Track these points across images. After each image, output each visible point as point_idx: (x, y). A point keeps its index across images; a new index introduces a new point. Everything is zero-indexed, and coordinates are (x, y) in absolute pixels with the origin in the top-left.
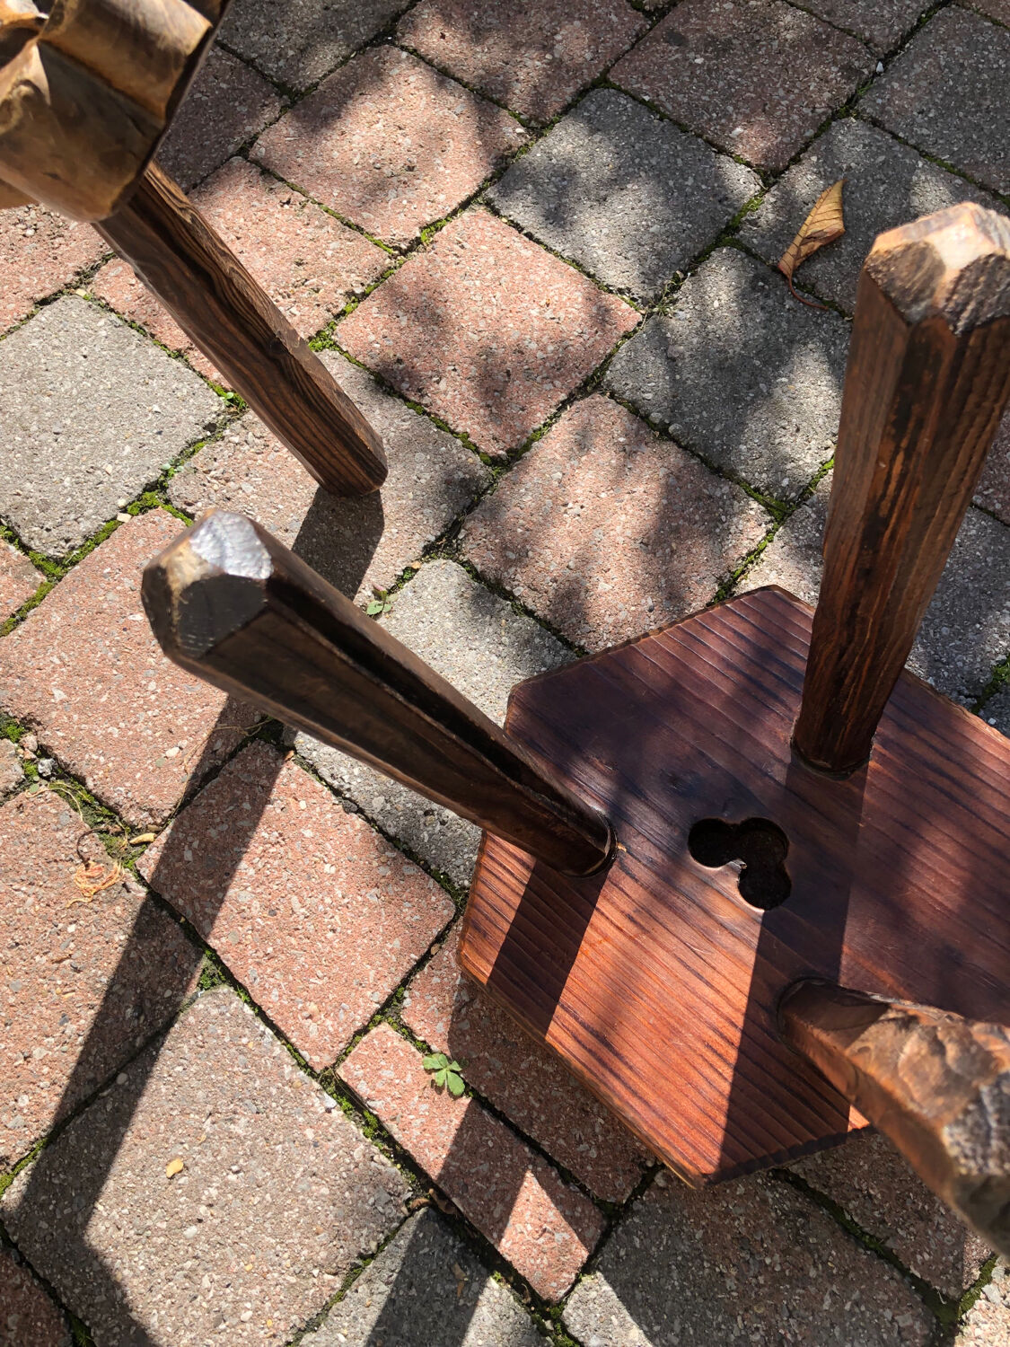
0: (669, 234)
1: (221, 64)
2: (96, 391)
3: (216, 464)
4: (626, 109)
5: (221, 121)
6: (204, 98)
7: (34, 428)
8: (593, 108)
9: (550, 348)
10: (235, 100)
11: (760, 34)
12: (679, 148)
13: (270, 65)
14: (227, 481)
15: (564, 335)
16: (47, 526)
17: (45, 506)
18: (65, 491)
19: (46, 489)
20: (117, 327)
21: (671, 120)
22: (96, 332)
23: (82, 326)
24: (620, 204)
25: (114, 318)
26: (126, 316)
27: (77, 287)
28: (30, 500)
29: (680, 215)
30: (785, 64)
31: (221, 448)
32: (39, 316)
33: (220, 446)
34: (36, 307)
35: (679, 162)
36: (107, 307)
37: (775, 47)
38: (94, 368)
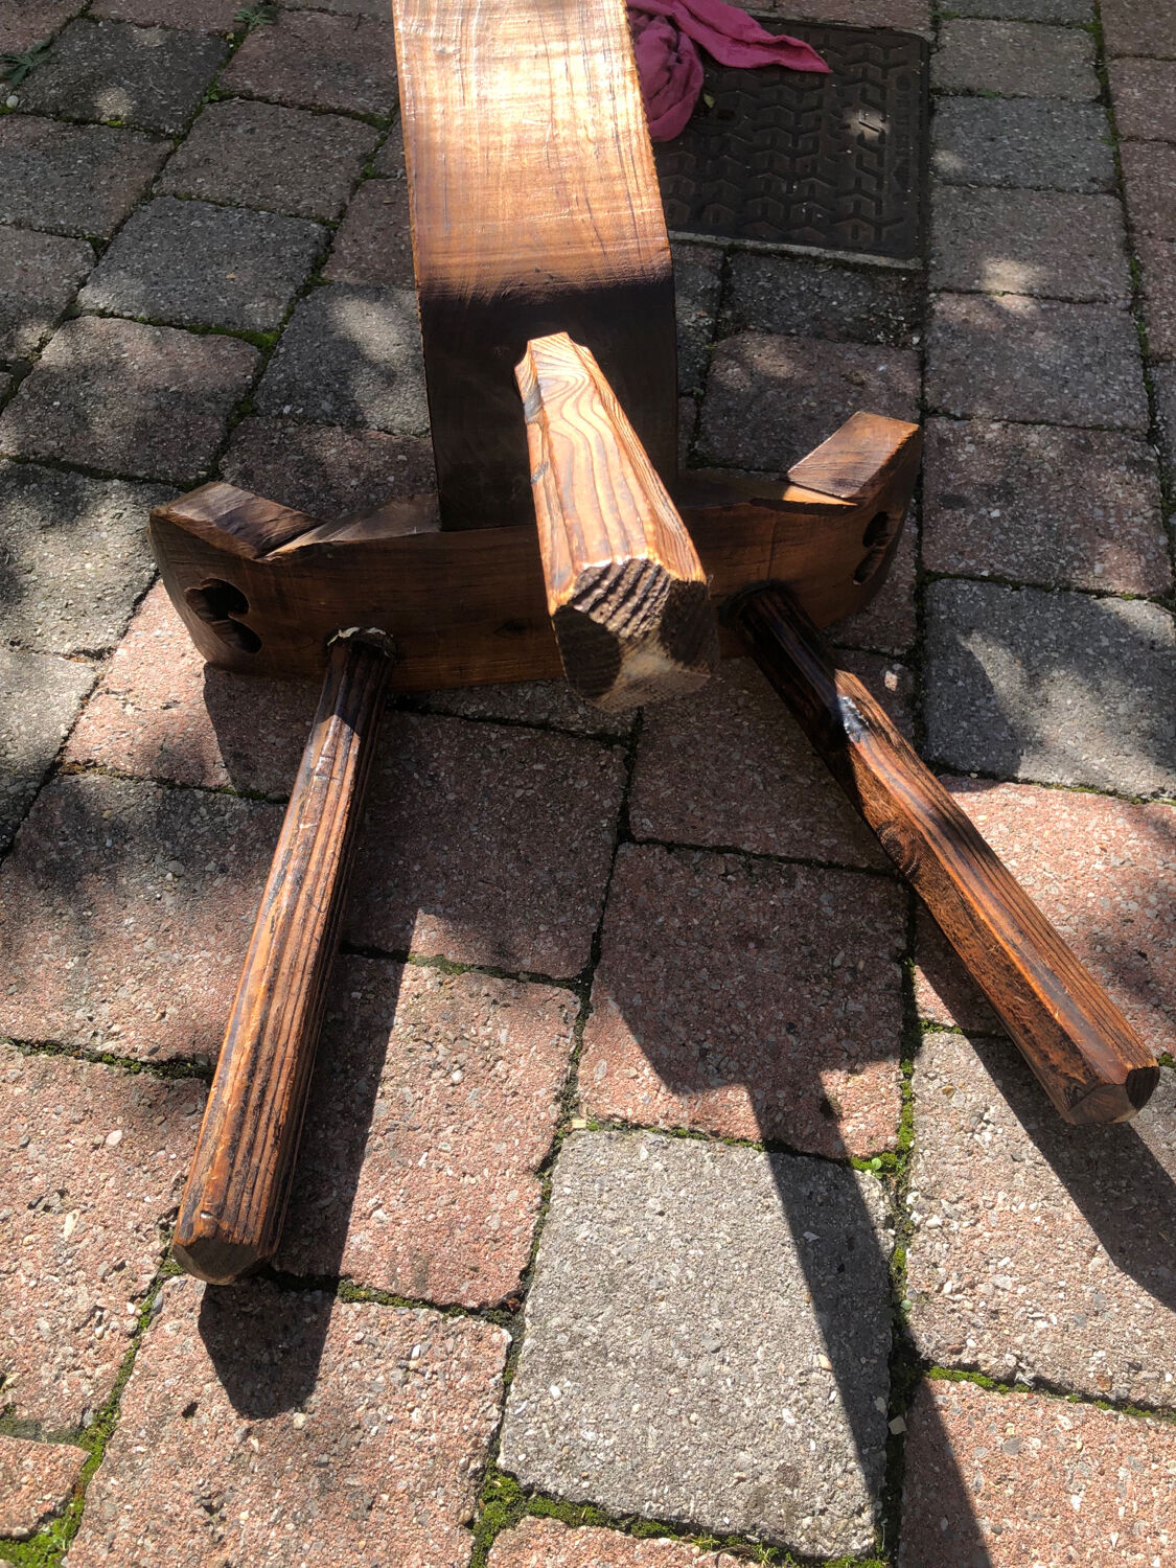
0: (1141, 708)
2: (716, 1256)
3: (942, 1271)
4: (975, 594)
5: (570, 811)
6: (529, 793)
7: (682, 1361)
8: (943, 607)
9: (1152, 899)
10: (566, 777)
11: (1024, 463)
12: (1062, 611)
13: (571, 718)
14: (972, 1286)
15: (1151, 876)
16: (818, 1506)
17: (790, 1475)
18: (798, 1435)
19: (771, 1447)
20: (666, 1148)
21: (1027, 585)
22: (646, 1169)
23: (624, 1172)
24: (1065, 698)
25: (652, 1137)
26: (662, 1125)
27: (568, 1118)
28: (764, 1479)
29: (1130, 681)
30: (1076, 483)
31: (929, 1244)
32: (557, 1189)
33: (925, 1242)
34: (541, 1177)
35: (1076, 625)
36: (629, 1126)
37: (1051, 470)
38: (686, 1224)
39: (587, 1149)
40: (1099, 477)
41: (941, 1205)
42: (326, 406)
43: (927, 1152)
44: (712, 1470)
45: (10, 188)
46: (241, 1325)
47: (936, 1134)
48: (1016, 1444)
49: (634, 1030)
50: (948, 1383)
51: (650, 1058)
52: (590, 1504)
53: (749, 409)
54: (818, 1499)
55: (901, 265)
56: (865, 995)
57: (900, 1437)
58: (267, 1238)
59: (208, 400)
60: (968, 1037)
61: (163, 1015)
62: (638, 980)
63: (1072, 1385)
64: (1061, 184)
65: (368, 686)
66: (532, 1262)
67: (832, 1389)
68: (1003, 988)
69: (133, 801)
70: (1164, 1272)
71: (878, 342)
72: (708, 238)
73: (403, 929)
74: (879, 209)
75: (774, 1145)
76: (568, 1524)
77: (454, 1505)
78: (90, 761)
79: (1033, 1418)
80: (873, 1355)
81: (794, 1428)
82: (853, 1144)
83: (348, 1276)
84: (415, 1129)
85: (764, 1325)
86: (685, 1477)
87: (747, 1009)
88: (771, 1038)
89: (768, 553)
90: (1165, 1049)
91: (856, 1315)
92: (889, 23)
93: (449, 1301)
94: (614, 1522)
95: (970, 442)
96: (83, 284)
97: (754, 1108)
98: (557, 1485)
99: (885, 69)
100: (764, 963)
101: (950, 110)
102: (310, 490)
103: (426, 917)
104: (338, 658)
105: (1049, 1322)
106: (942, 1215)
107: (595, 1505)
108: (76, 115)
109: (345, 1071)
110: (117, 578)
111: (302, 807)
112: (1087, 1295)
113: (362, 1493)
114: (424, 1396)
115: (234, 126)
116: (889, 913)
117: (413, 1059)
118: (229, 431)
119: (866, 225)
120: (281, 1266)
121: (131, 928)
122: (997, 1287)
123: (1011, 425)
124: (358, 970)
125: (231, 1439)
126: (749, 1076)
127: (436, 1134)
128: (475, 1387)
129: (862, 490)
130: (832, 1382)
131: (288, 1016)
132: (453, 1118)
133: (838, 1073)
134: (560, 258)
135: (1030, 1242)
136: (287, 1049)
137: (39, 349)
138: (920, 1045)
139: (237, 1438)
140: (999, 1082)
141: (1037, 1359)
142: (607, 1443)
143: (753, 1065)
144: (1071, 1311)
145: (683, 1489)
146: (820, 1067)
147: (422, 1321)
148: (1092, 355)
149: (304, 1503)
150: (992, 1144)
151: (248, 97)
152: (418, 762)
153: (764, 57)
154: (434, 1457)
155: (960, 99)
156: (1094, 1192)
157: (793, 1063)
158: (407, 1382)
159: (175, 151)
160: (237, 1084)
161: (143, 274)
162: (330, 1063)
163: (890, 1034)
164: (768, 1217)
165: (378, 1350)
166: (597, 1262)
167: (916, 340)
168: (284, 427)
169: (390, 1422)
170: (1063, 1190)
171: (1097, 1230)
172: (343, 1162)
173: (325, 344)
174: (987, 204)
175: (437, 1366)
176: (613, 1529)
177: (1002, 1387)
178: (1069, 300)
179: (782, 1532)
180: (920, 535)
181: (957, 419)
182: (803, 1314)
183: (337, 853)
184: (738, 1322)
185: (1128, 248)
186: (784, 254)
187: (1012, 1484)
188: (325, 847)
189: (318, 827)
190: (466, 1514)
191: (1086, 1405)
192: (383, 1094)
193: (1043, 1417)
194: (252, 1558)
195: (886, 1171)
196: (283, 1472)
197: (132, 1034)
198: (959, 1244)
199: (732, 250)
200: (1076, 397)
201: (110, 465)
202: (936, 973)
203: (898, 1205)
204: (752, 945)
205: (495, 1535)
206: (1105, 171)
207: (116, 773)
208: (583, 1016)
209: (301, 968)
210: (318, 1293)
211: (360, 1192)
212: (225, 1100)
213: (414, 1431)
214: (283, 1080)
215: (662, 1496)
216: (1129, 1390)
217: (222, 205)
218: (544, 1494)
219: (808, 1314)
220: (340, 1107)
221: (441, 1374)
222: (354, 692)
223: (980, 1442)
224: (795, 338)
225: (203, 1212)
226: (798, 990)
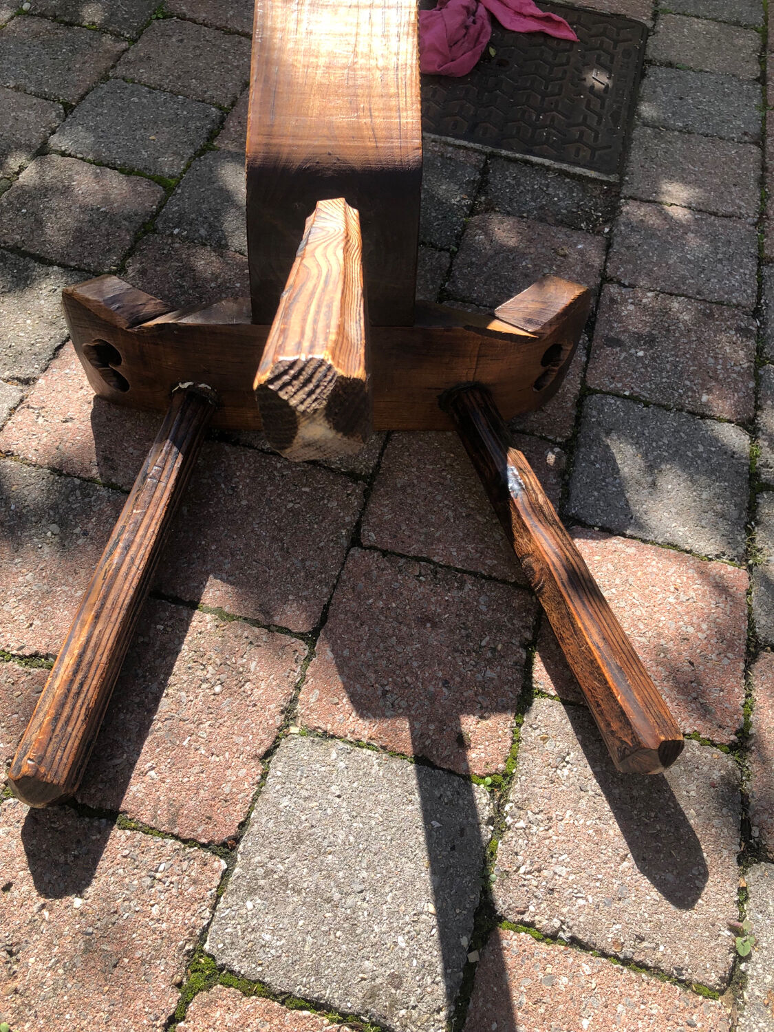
0: (718, 496)
1: (293, 472)
2: (371, 829)
3: (520, 858)
4: (618, 407)
5: (322, 521)
6: (297, 506)
7: (337, 896)
8: (594, 413)
9: (704, 626)
10: (323, 498)
11: (665, 322)
12: (675, 424)
14: (539, 871)
15: (706, 611)
16: (412, 1003)
17: (396, 980)
18: (406, 954)
19: (387, 960)
20: (349, 753)
21: (654, 404)
22: (334, 766)
23: (318, 766)
24: (668, 484)
25: (341, 745)
26: (349, 738)
27: (288, 726)
28: (378, 981)
29: (714, 478)
30: (698, 339)
31: (514, 839)
32: (272, 771)
33: (512, 837)
34: (263, 763)
35: (683, 435)
36: (327, 736)
37: (683, 328)
38: (354, 805)
39: (297, 747)
40: (715, 336)
41: (527, 814)
42: (203, 232)
43: (523, 778)
44: (345, 970)
45: (15, 64)
46: (49, 836)
47: (532, 766)
48: (551, 980)
49: (341, 673)
50: (512, 932)
51: (348, 692)
52: (260, 982)
53: (486, 264)
54: (413, 999)
55: (605, 178)
56: (499, 667)
57: (474, 965)
58: (69, 781)
59: (125, 219)
60: (564, 704)
61: (31, 625)
62: (349, 639)
63: (595, 945)
64: (723, 135)
65: (195, 422)
66: (248, 818)
67: (433, 927)
68: (587, 674)
69: (33, 481)
70: (670, 877)
71: (581, 229)
72: (477, 146)
73: (198, 587)
74: (596, 138)
75: (422, 761)
76: (245, 994)
77: (171, 971)
78: (9, 452)
79: (565, 964)
80: (465, 908)
81: (404, 950)
82: (474, 766)
83: (125, 812)
84: (184, 721)
85: (395, 879)
86: (326, 972)
87: (419, 667)
88: (431, 688)
89: (475, 363)
90: (696, 728)
91: (458, 880)
92: (624, 12)
93: (188, 837)
94: (274, 996)
95: (632, 303)
96: (53, 133)
97: (412, 735)
98: (241, 967)
99: (616, 42)
100: (435, 638)
101: (656, 75)
102: (183, 286)
103: (214, 581)
104: (177, 401)
105: (587, 900)
106: (527, 821)
107: (264, 983)
108: (67, 19)
109: (144, 677)
110: (47, 332)
111: (137, 498)
112: (615, 886)
113: (111, 956)
114: (162, 897)
115: (171, 36)
116: (524, 614)
117: (191, 674)
118: (136, 242)
119: (585, 148)
120: (82, 800)
121: (19, 565)
122: (555, 873)
123: (661, 295)
124: (164, 611)
125: (31, 910)
126: (413, 712)
127: (198, 725)
128: (197, 895)
129: (543, 328)
130: (434, 923)
131: (106, 636)
132: (211, 716)
133: (472, 717)
134: (346, 147)
135: (583, 846)
136: (102, 658)
137: (18, 173)
138: (531, 705)
139: (35, 909)
140: (580, 737)
141: (575, 925)
142: (279, 943)
143: (417, 704)
144: (603, 895)
145: (324, 980)
146: (461, 711)
147: (169, 847)
148: (724, 253)
149: (72, 957)
150: (568, 777)
151: (183, 18)
152: (225, 477)
153: (534, 26)
154: (162, 938)
155: (663, 68)
156: (632, 818)
157: (443, 706)
158: (152, 887)
159: (129, 49)
160: (65, 677)
161: (93, 130)
162: (136, 670)
163: (511, 695)
164: (410, 808)
165: (137, 863)
166: (291, 823)
167: (607, 230)
168: (173, 243)
169: (137, 912)
170: (611, 814)
171: (629, 844)
172: (134, 736)
173: (208, 190)
174: (670, 142)
175: (174, 878)
176: (274, 1001)
177: (548, 940)
178: (715, 214)
179: (385, 1018)
180: (587, 362)
181: (625, 286)
182: (423, 875)
183: (156, 532)
184: (379, 875)
185: (762, 182)
186: (527, 162)
187: (544, 1006)
188: (148, 527)
189: (146, 513)
190: (177, 978)
191: (603, 959)
192: (167, 695)
193: (572, 963)
194: (32, 988)
195: (494, 786)
196: (61, 935)
197: (9, 635)
198: (535, 842)
199: (492, 156)
200: (709, 280)
201: (53, 256)
202: (549, 658)
203: (499, 811)
204: (428, 625)
205: (195, 994)
206: (754, 128)
207: (25, 461)
208: (308, 659)
209: (120, 605)
210: (104, 821)
211: (142, 757)
212: (56, 687)
213: (152, 919)
214: (96, 678)
215: (309, 983)
216: (633, 953)
217: (154, 89)
218: (232, 972)
219: (426, 876)
220: (137, 700)
221: (176, 884)
222: (183, 425)
223: (527, 974)
224: (525, 220)
225: (29, 759)
226: (454, 658)
